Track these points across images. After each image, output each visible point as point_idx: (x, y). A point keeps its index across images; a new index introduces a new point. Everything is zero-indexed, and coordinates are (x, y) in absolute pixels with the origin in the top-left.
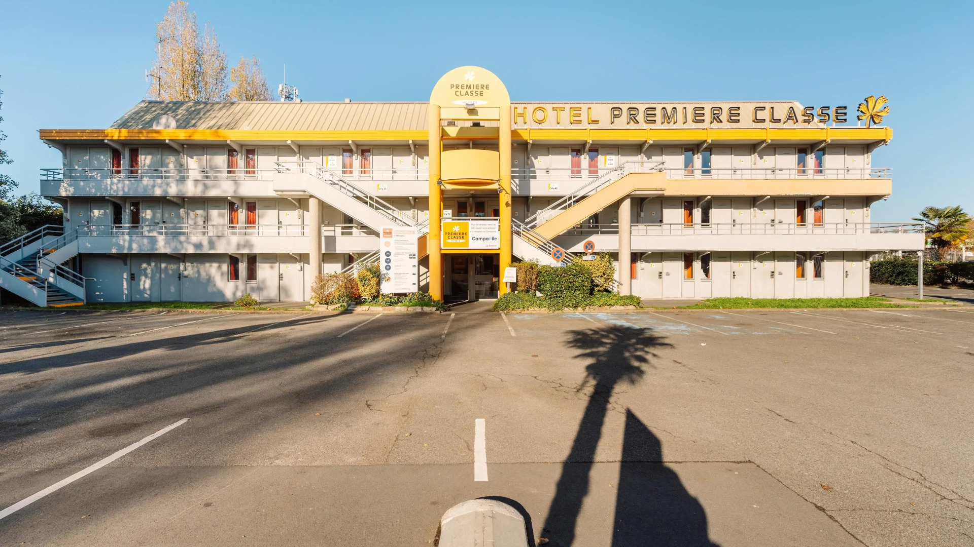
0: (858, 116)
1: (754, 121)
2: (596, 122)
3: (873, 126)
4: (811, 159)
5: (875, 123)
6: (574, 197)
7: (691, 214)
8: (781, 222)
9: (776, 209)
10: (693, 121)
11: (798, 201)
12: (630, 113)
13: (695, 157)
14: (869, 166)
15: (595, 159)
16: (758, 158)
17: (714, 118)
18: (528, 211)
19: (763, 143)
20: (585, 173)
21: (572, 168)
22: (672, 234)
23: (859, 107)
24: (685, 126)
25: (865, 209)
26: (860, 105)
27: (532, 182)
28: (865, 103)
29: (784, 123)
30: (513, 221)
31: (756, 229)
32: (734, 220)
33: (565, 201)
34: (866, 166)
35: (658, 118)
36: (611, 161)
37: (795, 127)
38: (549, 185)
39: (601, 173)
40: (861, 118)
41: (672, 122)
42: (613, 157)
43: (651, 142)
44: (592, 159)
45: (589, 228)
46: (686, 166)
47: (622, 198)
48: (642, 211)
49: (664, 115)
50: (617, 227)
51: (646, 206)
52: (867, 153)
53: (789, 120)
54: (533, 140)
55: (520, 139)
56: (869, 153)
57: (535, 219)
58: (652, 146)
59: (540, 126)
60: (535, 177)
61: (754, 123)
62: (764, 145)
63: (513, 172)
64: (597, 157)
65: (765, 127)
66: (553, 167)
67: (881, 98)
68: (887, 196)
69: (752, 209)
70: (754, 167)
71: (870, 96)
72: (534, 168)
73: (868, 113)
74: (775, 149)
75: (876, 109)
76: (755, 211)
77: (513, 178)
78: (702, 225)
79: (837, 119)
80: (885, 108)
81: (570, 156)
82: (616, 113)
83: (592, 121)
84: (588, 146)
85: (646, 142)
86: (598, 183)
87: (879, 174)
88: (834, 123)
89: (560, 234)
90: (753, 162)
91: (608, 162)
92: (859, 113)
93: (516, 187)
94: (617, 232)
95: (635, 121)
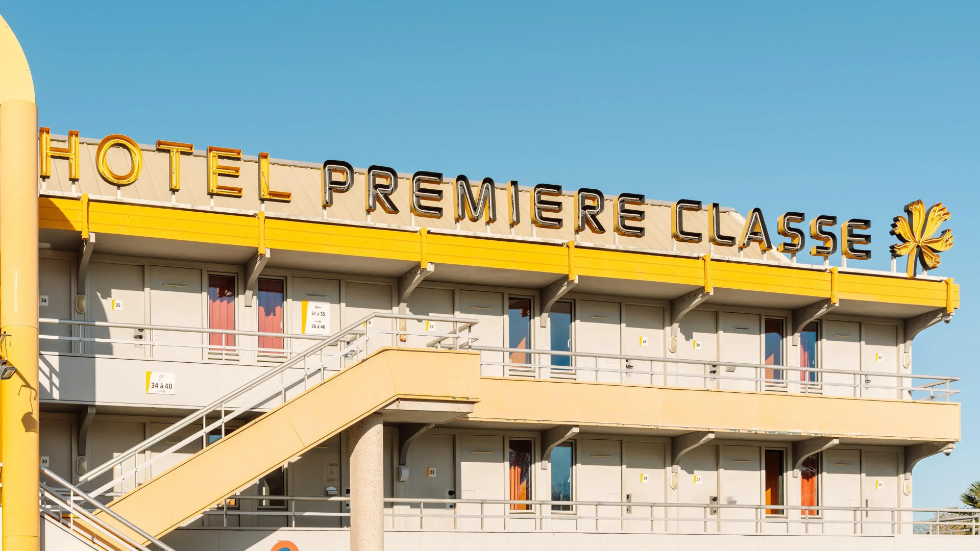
0: (892, 247)
1: (675, 236)
2: (282, 198)
3: (923, 275)
4: (792, 345)
5: (925, 266)
6: (227, 413)
7: (525, 475)
8: (732, 503)
9: (721, 470)
10: (534, 222)
11: (766, 451)
12: (374, 181)
13: (536, 321)
14: (909, 371)
15: (278, 309)
16: (681, 337)
17: (585, 220)
18: (82, 453)
19: (696, 296)
20: (247, 346)
21: (211, 326)
22: (485, 529)
23: (894, 226)
24: (513, 234)
25: (902, 476)
26: (896, 220)
27: (101, 362)
28: (906, 215)
29: (741, 249)
30: (43, 478)
31: (678, 520)
32: (628, 497)
33: (197, 425)
34: (903, 371)
35: (449, 202)
36: (320, 318)
37: (765, 259)
38: (148, 374)
39: (295, 347)
40: (898, 252)
41: (483, 220)
42: (325, 307)
43: (431, 268)
44: (268, 309)
45: (259, 509)
46: (514, 343)
47: (362, 422)
48: (404, 465)
49: (462, 196)
50: (343, 507)
51: (413, 452)
52: (905, 341)
53: (752, 243)
54: (98, 235)
55: (60, 227)
56: (909, 342)
57: (108, 476)
58: (431, 282)
59: (120, 195)
60: (108, 349)
61: (675, 242)
62: (698, 300)
63: (43, 328)
64: (281, 305)
65: (702, 255)
66: (155, 322)
67: (937, 208)
68: (950, 445)
69: (669, 469)
70: (670, 356)
71: (915, 200)
72: (106, 320)
73: (911, 241)
74: (716, 315)
75: (927, 235)
76: (675, 474)
77: (43, 345)
78: (554, 507)
79: (853, 250)
80: (944, 232)
81: (205, 294)
82: (338, 177)
83: (271, 194)
84: (258, 268)
85: (417, 267)
86: (291, 376)
87: (932, 391)
88: (844, 258)
89: (184, 524)
90: (669, 346)
91: (311, 320)
92: (895, 240)
93: (50, 378)
94: (343, 522)
95: (387, 205)
